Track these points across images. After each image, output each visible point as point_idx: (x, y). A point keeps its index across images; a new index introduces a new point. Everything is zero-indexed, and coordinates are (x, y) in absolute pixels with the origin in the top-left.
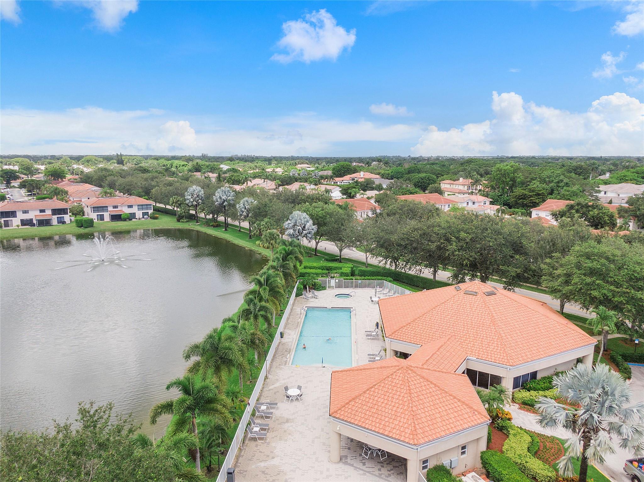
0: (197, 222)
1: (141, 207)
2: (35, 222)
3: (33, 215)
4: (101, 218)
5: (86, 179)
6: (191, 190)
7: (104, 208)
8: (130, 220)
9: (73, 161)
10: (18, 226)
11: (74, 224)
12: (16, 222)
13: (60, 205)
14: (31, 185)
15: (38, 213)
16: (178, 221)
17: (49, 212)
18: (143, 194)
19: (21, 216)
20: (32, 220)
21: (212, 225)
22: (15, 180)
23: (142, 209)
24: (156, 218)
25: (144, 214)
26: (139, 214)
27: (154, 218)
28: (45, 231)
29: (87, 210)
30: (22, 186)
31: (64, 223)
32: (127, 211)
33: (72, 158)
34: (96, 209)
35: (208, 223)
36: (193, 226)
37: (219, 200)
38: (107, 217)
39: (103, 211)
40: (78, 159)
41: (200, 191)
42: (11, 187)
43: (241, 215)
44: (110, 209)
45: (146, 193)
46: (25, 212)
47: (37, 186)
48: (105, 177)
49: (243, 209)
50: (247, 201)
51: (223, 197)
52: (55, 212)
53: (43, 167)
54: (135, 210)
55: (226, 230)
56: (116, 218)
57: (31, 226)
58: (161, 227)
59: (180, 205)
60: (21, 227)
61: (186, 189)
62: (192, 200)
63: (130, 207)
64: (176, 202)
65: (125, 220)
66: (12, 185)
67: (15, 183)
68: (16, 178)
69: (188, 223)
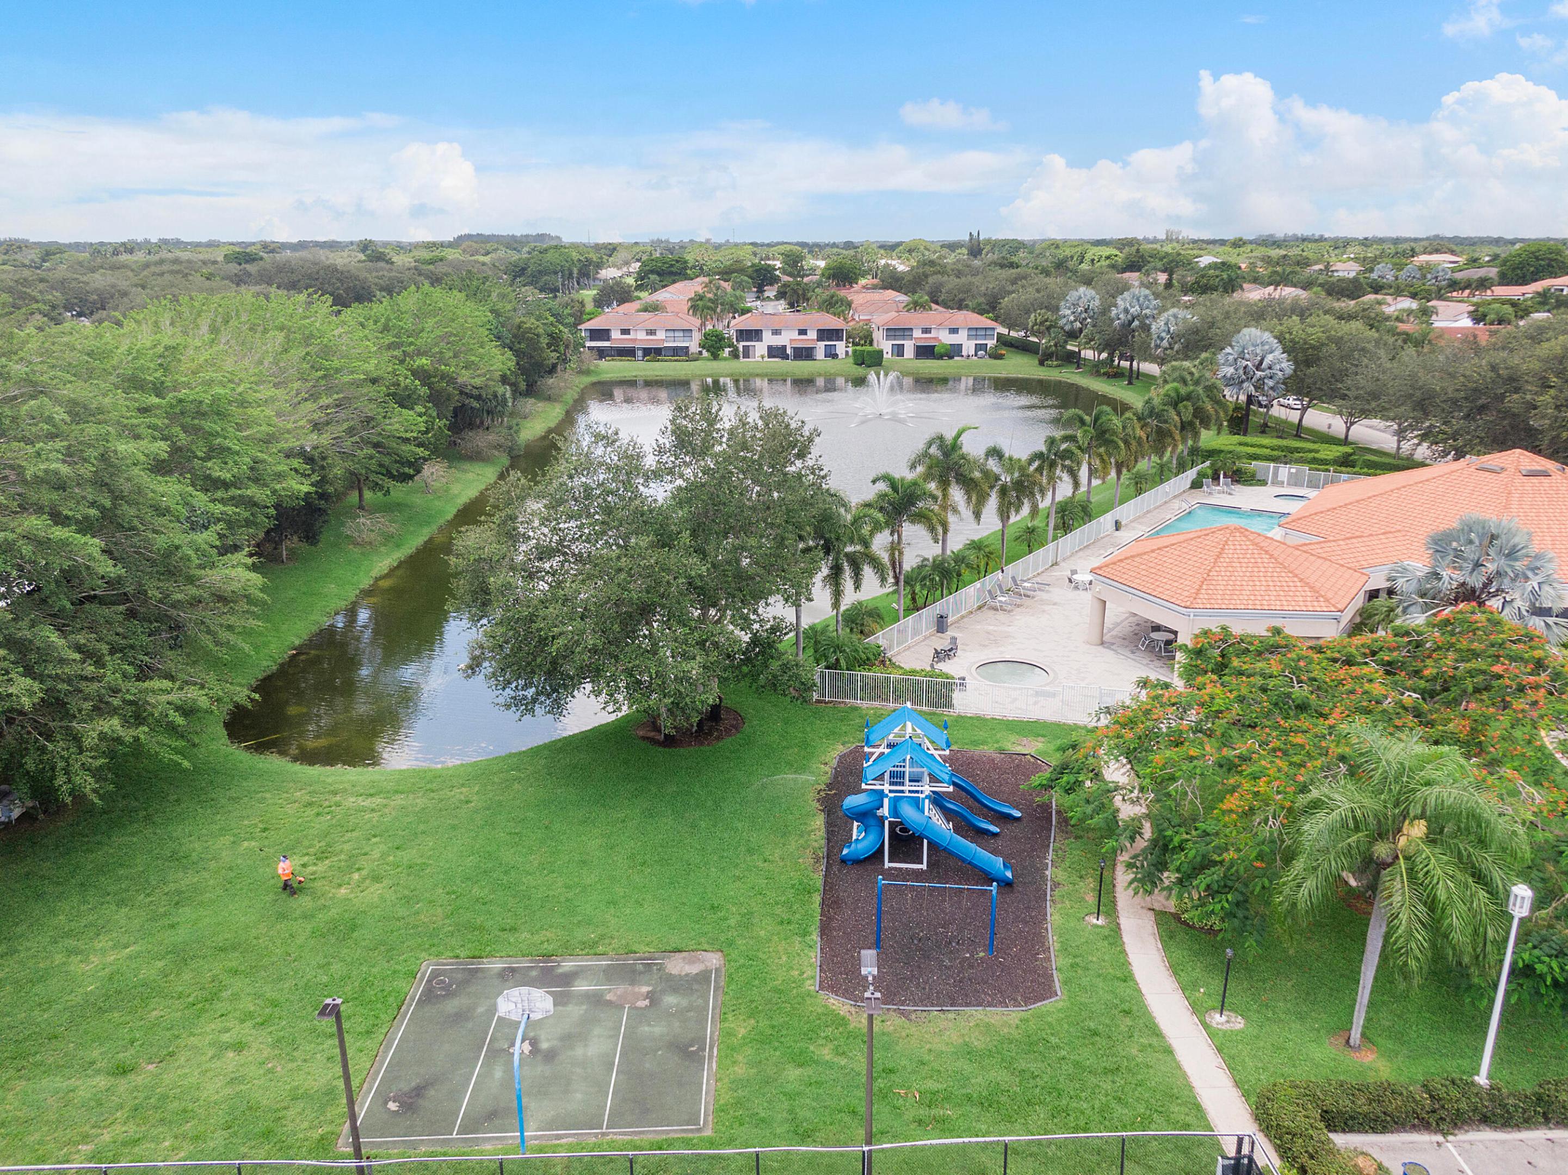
0: (1078, 367)
1: (974, 332)
2: (789, 351)
3: (787, 339)
4: (899, 350)
5: (892, 282)
6: (1072, 296)
7: (905, 332)
8: (951, 357)
9: (882, 251)
10: (763, 357)
11: (851, 360)
12: (760, 349)
13: (832, 322)
14: (795, 291)
15: (795, 335)
16: (1041, 363)
17: (812, 335)
18: (987, 307)
19: (769, 339)
20: (784, 347)
21: (1104, 374)
22: (771, 284)
23: (976, 337)
24: (999, 357)
25: (979, 347)
26: (969, 347)
27: (996, 356)
28: (803, 368)
29: (878, 336)
30: (781, 295)
31: (835, 356)
32: (947, 339)
33: (883, 246)
34: (892, 332)
35: (1096, 369)
36: (1068, 375)
37: (1121, 316)
38: (909, 352)
39: (903, 337)
40: (890, 248)
41: (1093, 298)
42: (764, 300)
43: (1157, 346)
44: (917, 334)
45: (990, 307)
46: (776, 332)
47: (804, 295)
48: (926, 276)
49: (1164, 335)
50: (1175, 316)
51: (1132, 310)
52: (824, 334)
53: (822, 264)
54: (961, 338)
55: (1130, 383)
56: (925, 352)
57: (783, 358)
58: (1004, 375)
59: (1048, 328)
60: (766, 359)
61: (1063, 296)
62: (1072, 318)
63: (954, 331)
64: (1042, 323)
65: (940, 357)
66: (766, 294)
67: (771, 292)
68: (773, 280)
69: (1058, 370)
